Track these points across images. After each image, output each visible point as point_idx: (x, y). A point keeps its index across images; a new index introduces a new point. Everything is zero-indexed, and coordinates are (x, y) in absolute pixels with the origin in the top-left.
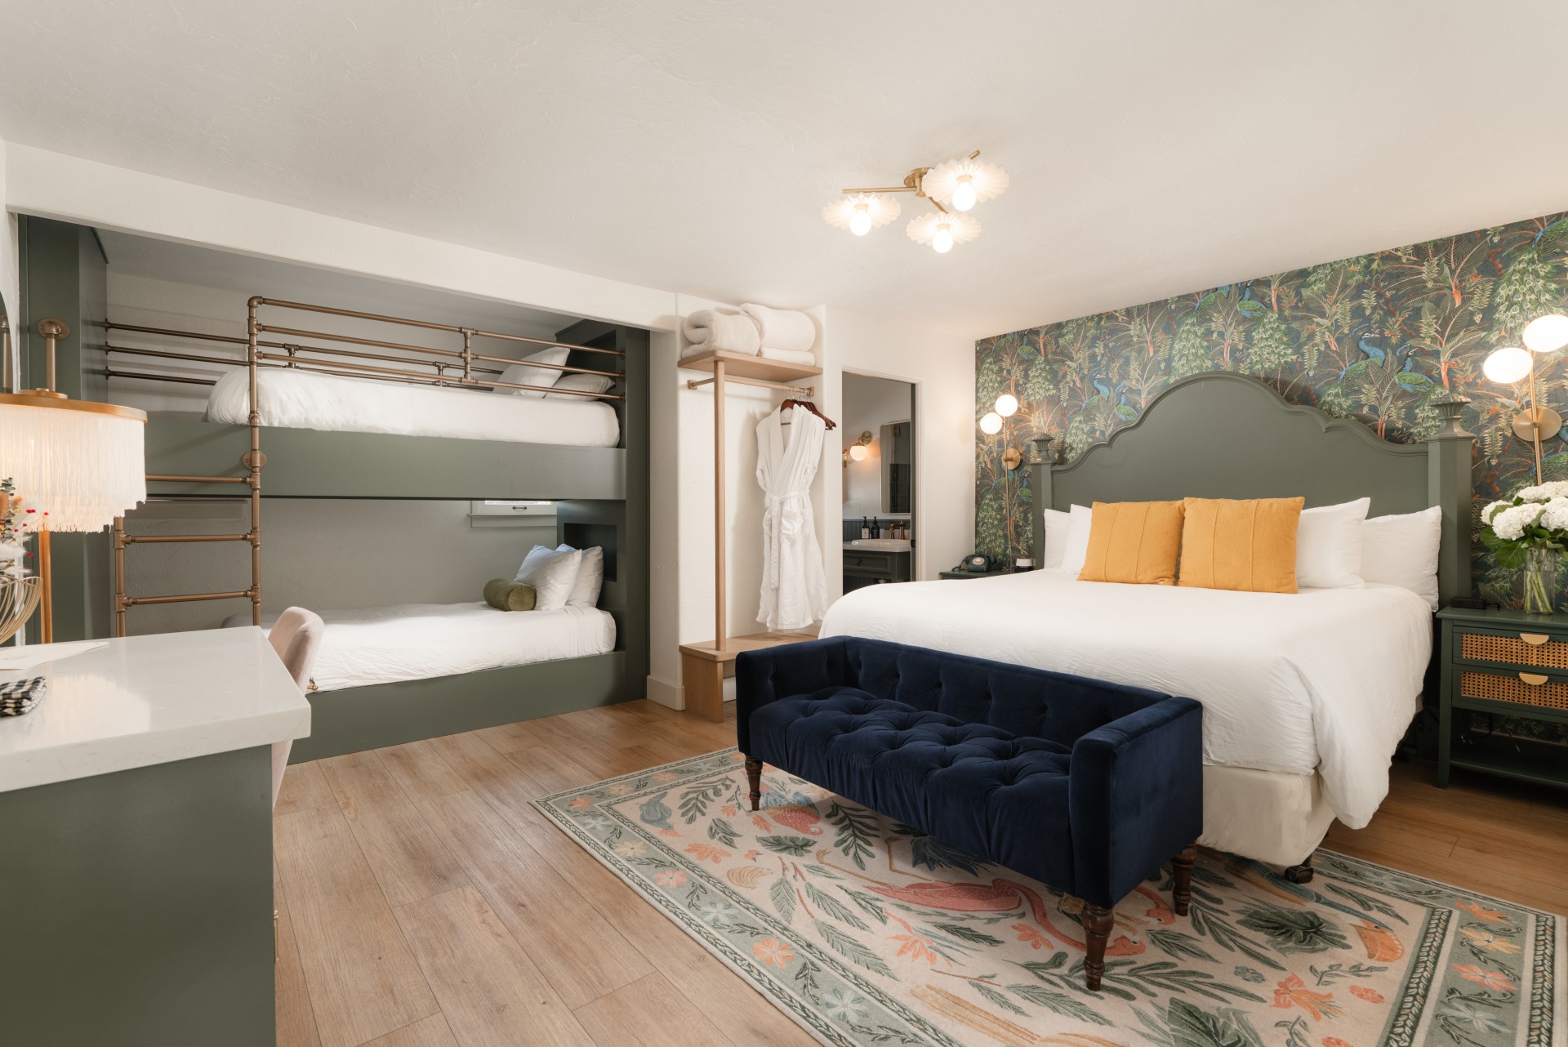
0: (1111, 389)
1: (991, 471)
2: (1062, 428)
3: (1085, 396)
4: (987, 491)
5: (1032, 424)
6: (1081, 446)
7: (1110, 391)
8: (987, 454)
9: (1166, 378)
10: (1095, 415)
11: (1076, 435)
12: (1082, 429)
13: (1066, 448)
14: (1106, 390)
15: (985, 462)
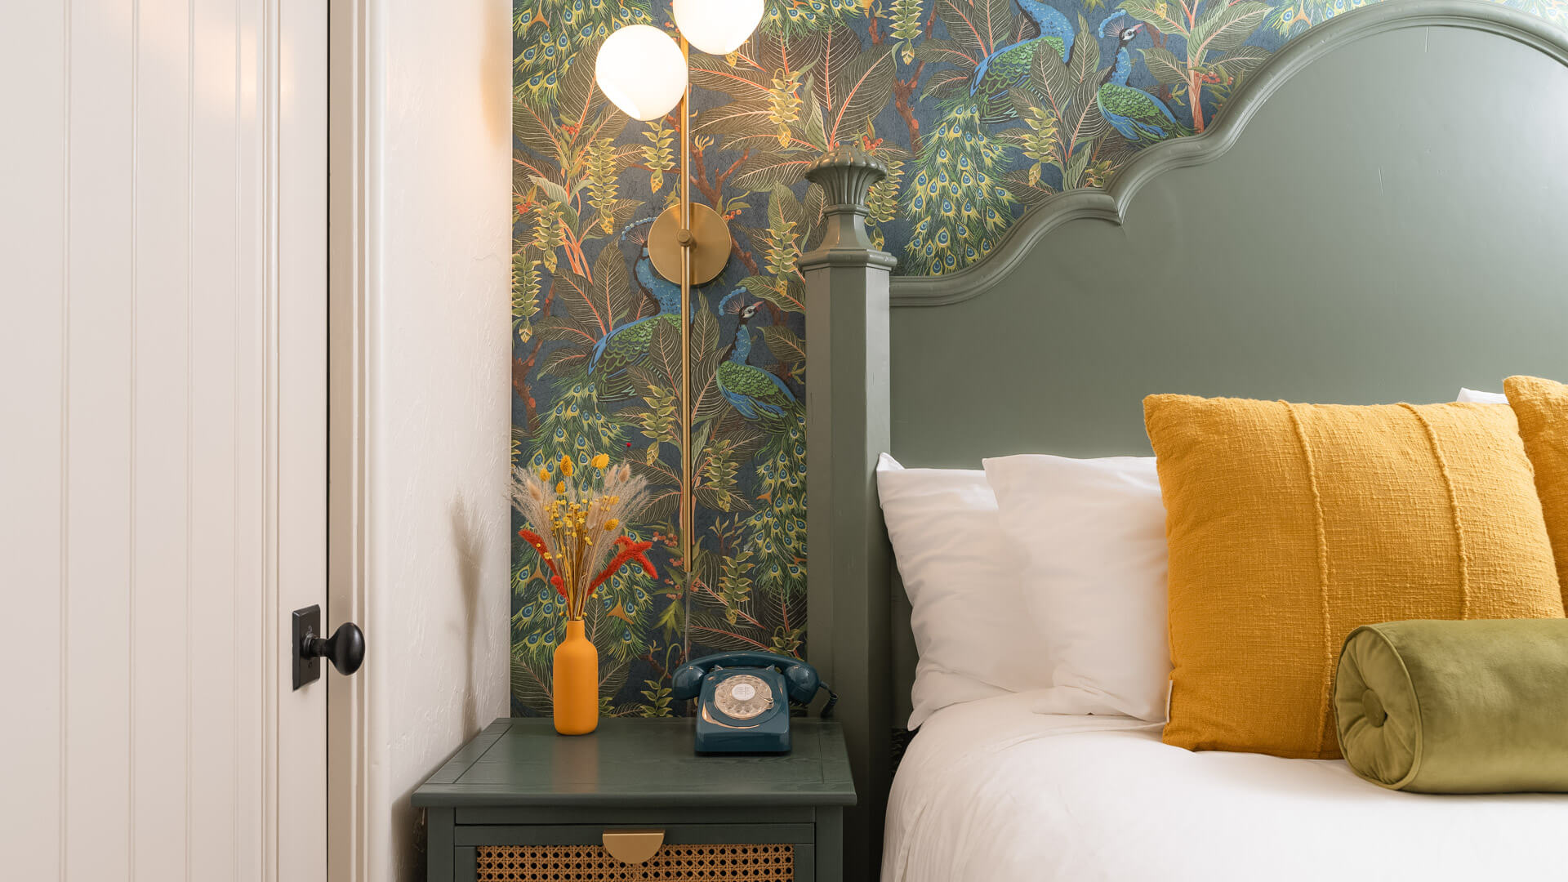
0: (1081, 19)
1: (589, 288)
2: (900, 145)
3: (985, 37)
4: (570, 371)
5: (774, 115)
6: (973, 213)
7: (1077, 30)
8: (568, 218)
9: (1268, 10)
10: (1023, 110)
11: (956, 176)
12: (976, 154)
13: (916, 219)
14: (1063, 24)
15: (560, 252)
